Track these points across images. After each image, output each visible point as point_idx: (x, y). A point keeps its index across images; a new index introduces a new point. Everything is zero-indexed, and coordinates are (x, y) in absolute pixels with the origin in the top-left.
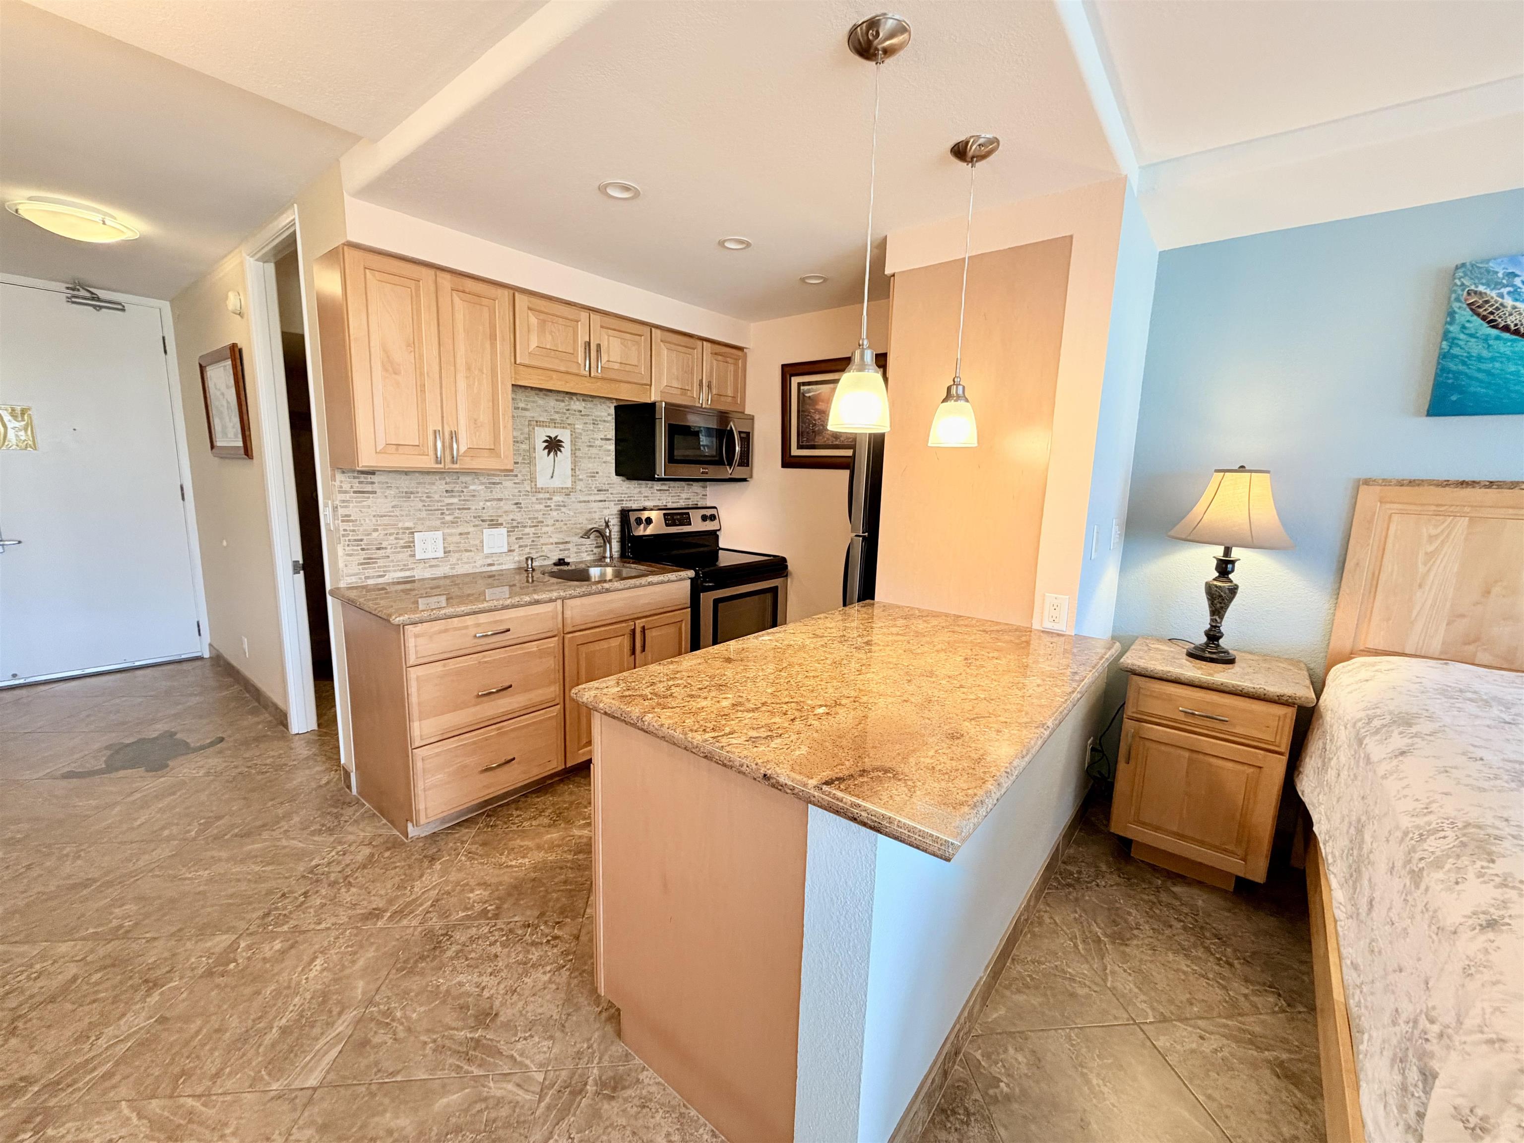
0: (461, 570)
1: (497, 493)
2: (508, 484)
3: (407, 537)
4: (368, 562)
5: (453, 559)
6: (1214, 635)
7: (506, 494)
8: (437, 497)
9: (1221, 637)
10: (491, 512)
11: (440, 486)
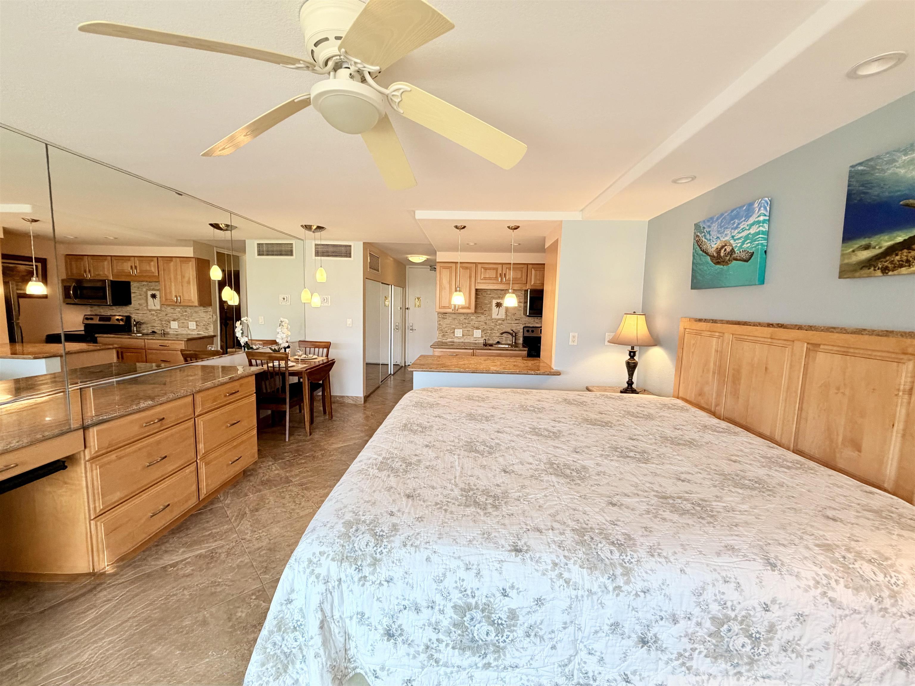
0: (466, 341)
1: (479, 319)
2: (483, 317)
3: (453, 330)
4: (444, 336)
5: (465, 337)
7: (482, 320)
8: (461, 320)
10: (477, 325)
11: (463, 317)
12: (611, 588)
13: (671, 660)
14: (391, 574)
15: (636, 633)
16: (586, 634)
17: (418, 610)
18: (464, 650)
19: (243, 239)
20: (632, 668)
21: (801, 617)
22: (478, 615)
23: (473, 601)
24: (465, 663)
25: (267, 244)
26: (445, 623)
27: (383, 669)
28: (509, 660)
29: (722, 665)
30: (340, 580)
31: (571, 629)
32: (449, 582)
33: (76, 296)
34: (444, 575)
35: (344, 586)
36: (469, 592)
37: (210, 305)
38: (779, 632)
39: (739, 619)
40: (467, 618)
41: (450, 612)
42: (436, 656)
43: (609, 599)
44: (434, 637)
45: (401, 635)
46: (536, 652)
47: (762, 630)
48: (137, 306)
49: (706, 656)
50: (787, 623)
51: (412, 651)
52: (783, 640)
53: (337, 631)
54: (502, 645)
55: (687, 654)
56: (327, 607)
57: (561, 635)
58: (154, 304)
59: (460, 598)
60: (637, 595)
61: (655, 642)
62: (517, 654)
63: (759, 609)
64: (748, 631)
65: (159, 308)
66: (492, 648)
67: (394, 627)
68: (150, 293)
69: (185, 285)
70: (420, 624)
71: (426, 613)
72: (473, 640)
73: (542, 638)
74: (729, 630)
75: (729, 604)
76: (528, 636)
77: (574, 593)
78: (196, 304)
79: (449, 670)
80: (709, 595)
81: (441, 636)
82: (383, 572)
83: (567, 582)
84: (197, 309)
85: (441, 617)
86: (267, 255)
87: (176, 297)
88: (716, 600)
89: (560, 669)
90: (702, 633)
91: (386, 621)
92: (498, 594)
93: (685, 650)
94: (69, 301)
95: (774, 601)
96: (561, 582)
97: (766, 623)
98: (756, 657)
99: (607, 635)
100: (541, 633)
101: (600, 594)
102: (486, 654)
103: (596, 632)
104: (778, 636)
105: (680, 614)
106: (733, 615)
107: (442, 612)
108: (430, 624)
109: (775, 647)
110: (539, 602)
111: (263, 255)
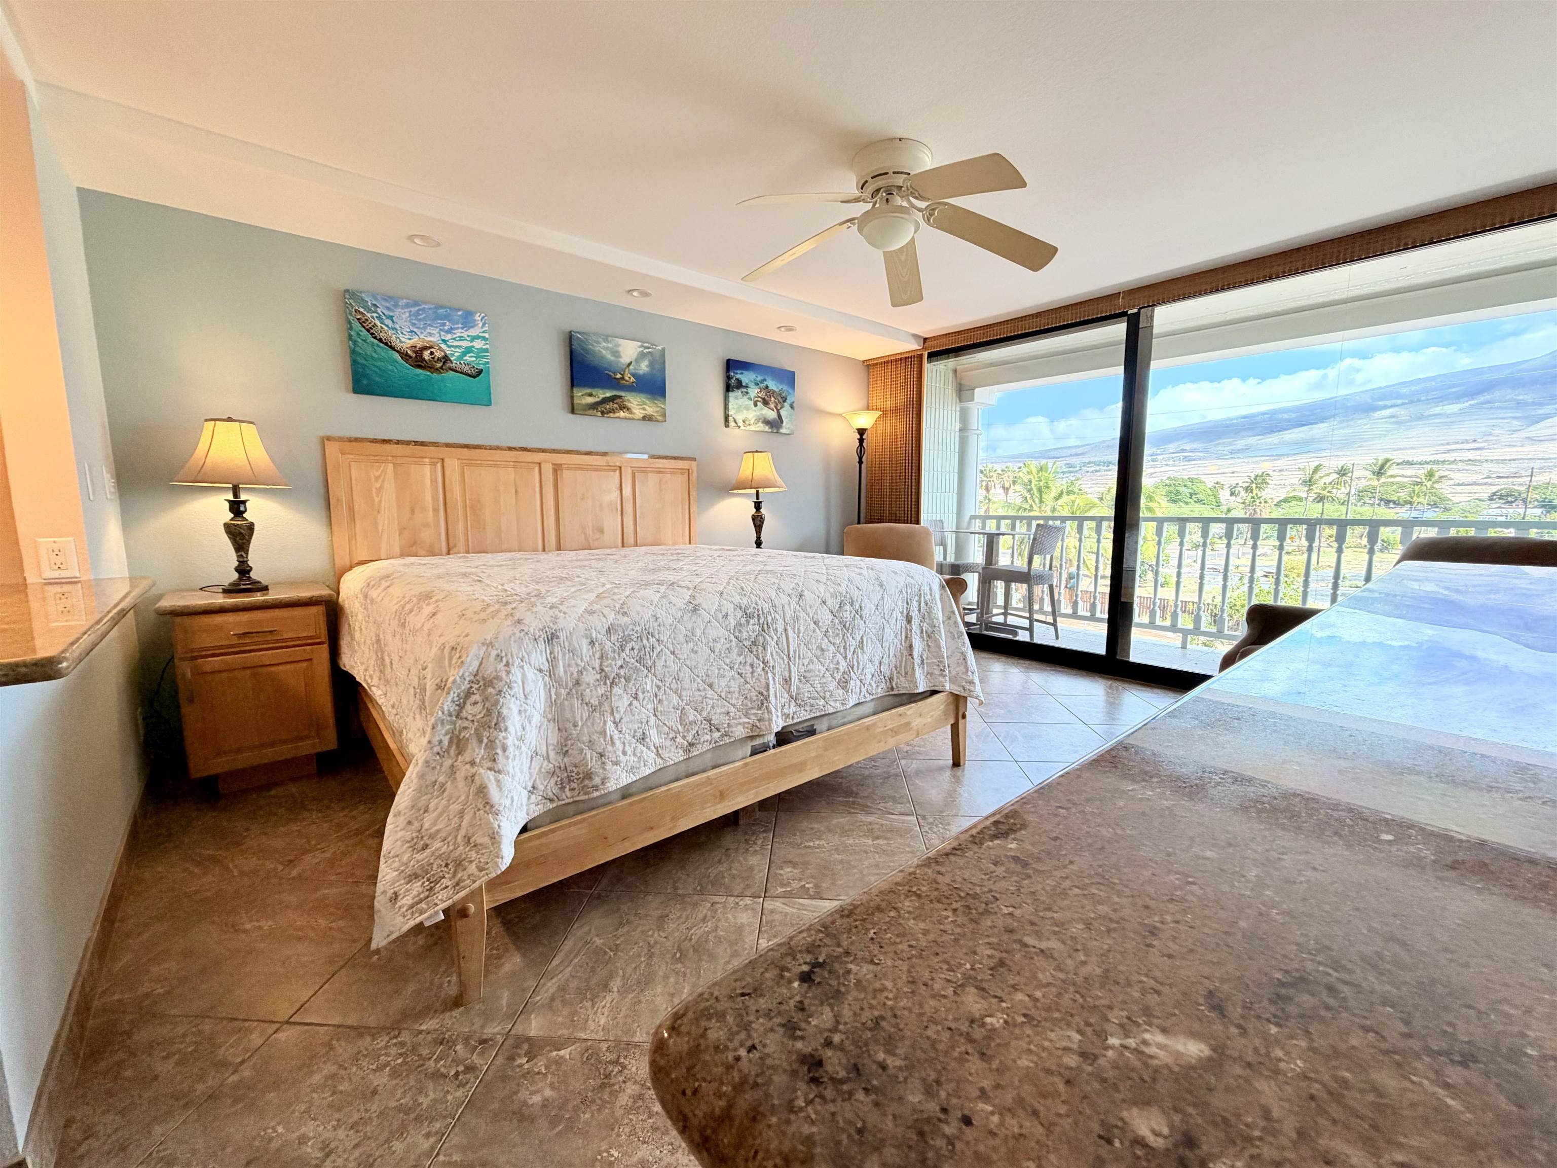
6: (243, 570)
9: (251, 570)
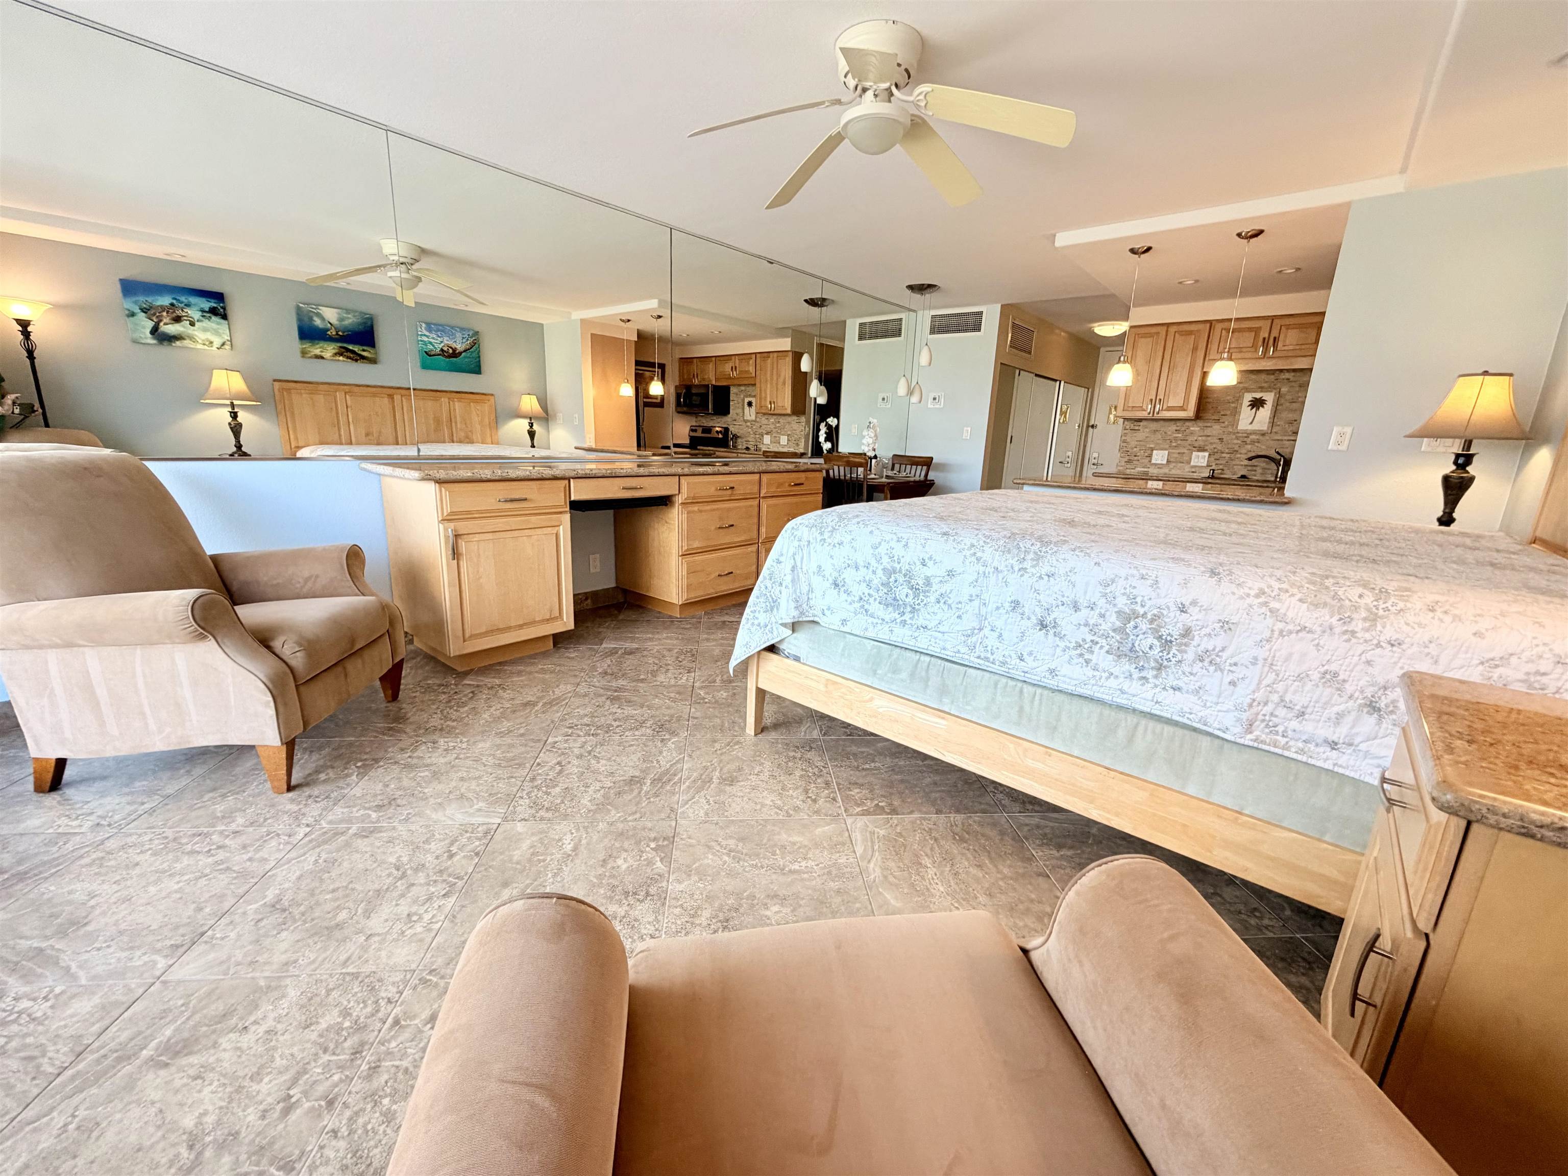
3: (1149, 452)
4: (1129, 461)
5: (1172, 465)
6: (1444, 520)
7: (1214, 432)
8: (1169, 433)
10: (1201, 443)
12: (1016, 569)
13: (1069, 648)
14: (843, 539)
15: (1036, 615)
16: (989, 608)
17: (857, 568)
18: (887, 606)
19: (843, 319)
20: (1028, 649)
21: (1226, 625)
22: (901, 579)
23: (898, 566)
24: (887, 618)
25: (872, 323)
26: (876, 582)
27: (828, 609)
28: (920, 621)
29: (1126, 666)
30: (809, 542)
31: (976, 603)
32: (882, 549)
33: (685, 405)
34: (880, 544)
35: (812, 546)
36: (896, 558)
37: (803, 413)
38: (1197, 637)
39: (1149, 616)
40: (892, 579)
41: (880, 573)
42: (866, 606)
43: (1012, 578)
44: (867, 591)
45: (843, 586)
46: (945, 618)
47: (1176, 634)
48: (735, 416)
49: (1107, 652)
50: (1208, 630)
51: (849, 599)
52: (1200, 649)
53: (803, 579)
54: (917, 607)
55: (1086, 646)
56: (798, 558)
57: (968, 607)
58: (750, 414)
59: (888, 563)
60: (1041, 577)
61: (1054, 627)
62: (928, 617)
63: (1173, 608)
64: (1157, 631)
65: (753, 418)
66: (909, 609)
67: (840, 579)
68: (747, 400)
69: (780, 386)
70: (858, 579)
71: (863, 571)
72: (895, 599)
73: (950, 606)
74: (1136, 627)
75: (1139, 600)
76: (939, 602)
77: (982, 569)
78: (789, 411)
79: (875, 621)
80: (1118, 588)
81: (871, 592)
82: (837, 537)
83: (978, 560)
84: (789, 419)
85: (873, 577)
86: (870, 338)
87: (771, 403)
88: (1124, 594)
89: (963, 638)
90: (1105, 627)
91: (835, 574)
92: (918, 563)
93: (1084, 640)
94: (679, 409)
95: (1194, 603)
96: (973, 559)
97: (1180, 625)
98: (1165, 663)
99: (1007, 612)
100: (950, 602)
101: (1006, 573)
102: (904, 613)
103: (998, 608)
104: (1194, 643)
105: (1083, 602)
106: (1141, 611)
107: (874, 572)
108: (865, 581)
109: (1190, 655)
110: (951, 574)
111: (865, 339)
